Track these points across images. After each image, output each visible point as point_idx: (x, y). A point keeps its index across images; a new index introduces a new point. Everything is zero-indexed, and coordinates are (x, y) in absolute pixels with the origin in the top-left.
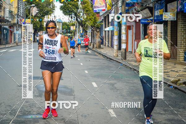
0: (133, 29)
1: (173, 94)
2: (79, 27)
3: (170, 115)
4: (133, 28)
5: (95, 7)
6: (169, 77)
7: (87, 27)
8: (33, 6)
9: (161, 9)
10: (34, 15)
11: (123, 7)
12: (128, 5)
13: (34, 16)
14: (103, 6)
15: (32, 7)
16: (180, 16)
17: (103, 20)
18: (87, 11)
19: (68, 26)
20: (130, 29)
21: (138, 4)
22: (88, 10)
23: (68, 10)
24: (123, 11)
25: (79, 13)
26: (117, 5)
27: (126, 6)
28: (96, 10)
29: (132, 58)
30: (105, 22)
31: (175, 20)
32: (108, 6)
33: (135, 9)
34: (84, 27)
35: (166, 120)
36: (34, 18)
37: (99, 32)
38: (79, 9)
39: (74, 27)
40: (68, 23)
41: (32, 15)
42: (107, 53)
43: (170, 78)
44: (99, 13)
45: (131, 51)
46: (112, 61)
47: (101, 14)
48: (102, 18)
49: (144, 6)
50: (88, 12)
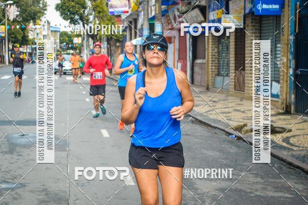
0: (174, 42)
1: (233, 147)
2: (88, 40)
3: (225, 182)
5: (111, 7)
6: (230, 120)
7: (101, 39)
8: (11, 5)
9: (218, 9)
10: (11, 18)
11: (157, 6)
12: (165, 2)
13: (12, 20)
14: (125, 6)
15: (9, 6)
16: (249, 21)
17: (126, 27)
18: (99, 12)
19: (69, 37)
20: (171, 43)
22: (101, 10)
23: (69, 11)
24: (157, 12)
25: (87, 16)
26: (148, 2)
27: (162, 5)
28: (114, 12)
30: (131, 30)
31: (242, 27)
32: (132, 4)
33: (178, 10)
34: (95, 38)
35: (217, 190)
36: (11, 24)
37: (120, 48)
38: (88, 9)
39: (80, 38)
40: (70, 33)
41: (8, 19)
43: (231, 123)
44: (119, 16)
47: (124, 16)
48: (126, 24)
49: (192, 4)
50: (101, 14)
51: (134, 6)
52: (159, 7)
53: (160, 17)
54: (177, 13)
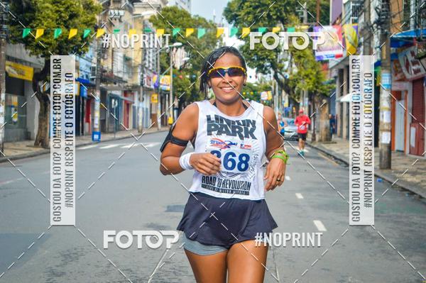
0: (406, 99)
2: (280, 94)
4: (406, 96)
5: (319, 49)
7: (299, 94)
8: (177, 47)
10: (178, 66)
11: (384, 48)
12: (395, 42)
13: (178, 68)
14: (338, 48)
15: (175, 49)
17: (335, 77)
18: (300, 57)
19: (254, 91)
20: (399, 99)
21: (419, 40)
22: (302, 54)
23: (257, 54)
24: (384, 57)
25: (280, 62)
26: (370, 43)
27: (391, 46)
28: (322, 56)
29: (403, 166)
30: (341, 82)
32: (348, 46)
33: (413, 54)
34: (291, 93)
36: (178, 73)
37: (327, 106)
38: (282, 53)
39: (270, 93)
40: (256, 85)
41: (173, 67)
42: (344, 153)
44: (327, 62)
45: (402, 149)
47: (331, 64)
48: (335, 73)
50: (302, 59)
51: (350, 48)
52: (386, 49)
53: (388, 64)
54: (411, 58)
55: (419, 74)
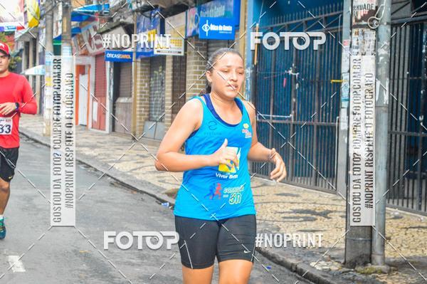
0: (89, 74)
1: (166, 219)
3: (152, 267)
4: (89, 71)
6: (163, 182)
9: (150, 29)
11: (65, 21)
12: (76, 16)
14: (20, 19)
16: (192, 45)
17: (21, 50)
20: (83, 74)
21: (101, 15)
24: (65, 30)
26: (52, 15)
27: (73, 20)
28: (3, 28)
29: (84, 140)
30: (27, 54)
31: (182, 54)
32: (30, 17)
33: (95, 28)
35: (140, 278)
42: (28, 127)
43: (164, 186)
44: (12, 34)
45: (85, 123)
46: (38, 145)
47: (17, 35)
48: (21, 46)
49: (115, 21)
51: (32, 20)
52: (67, 23)
53: (69, 38)
54: (93, 33)
55: (101, 49)
